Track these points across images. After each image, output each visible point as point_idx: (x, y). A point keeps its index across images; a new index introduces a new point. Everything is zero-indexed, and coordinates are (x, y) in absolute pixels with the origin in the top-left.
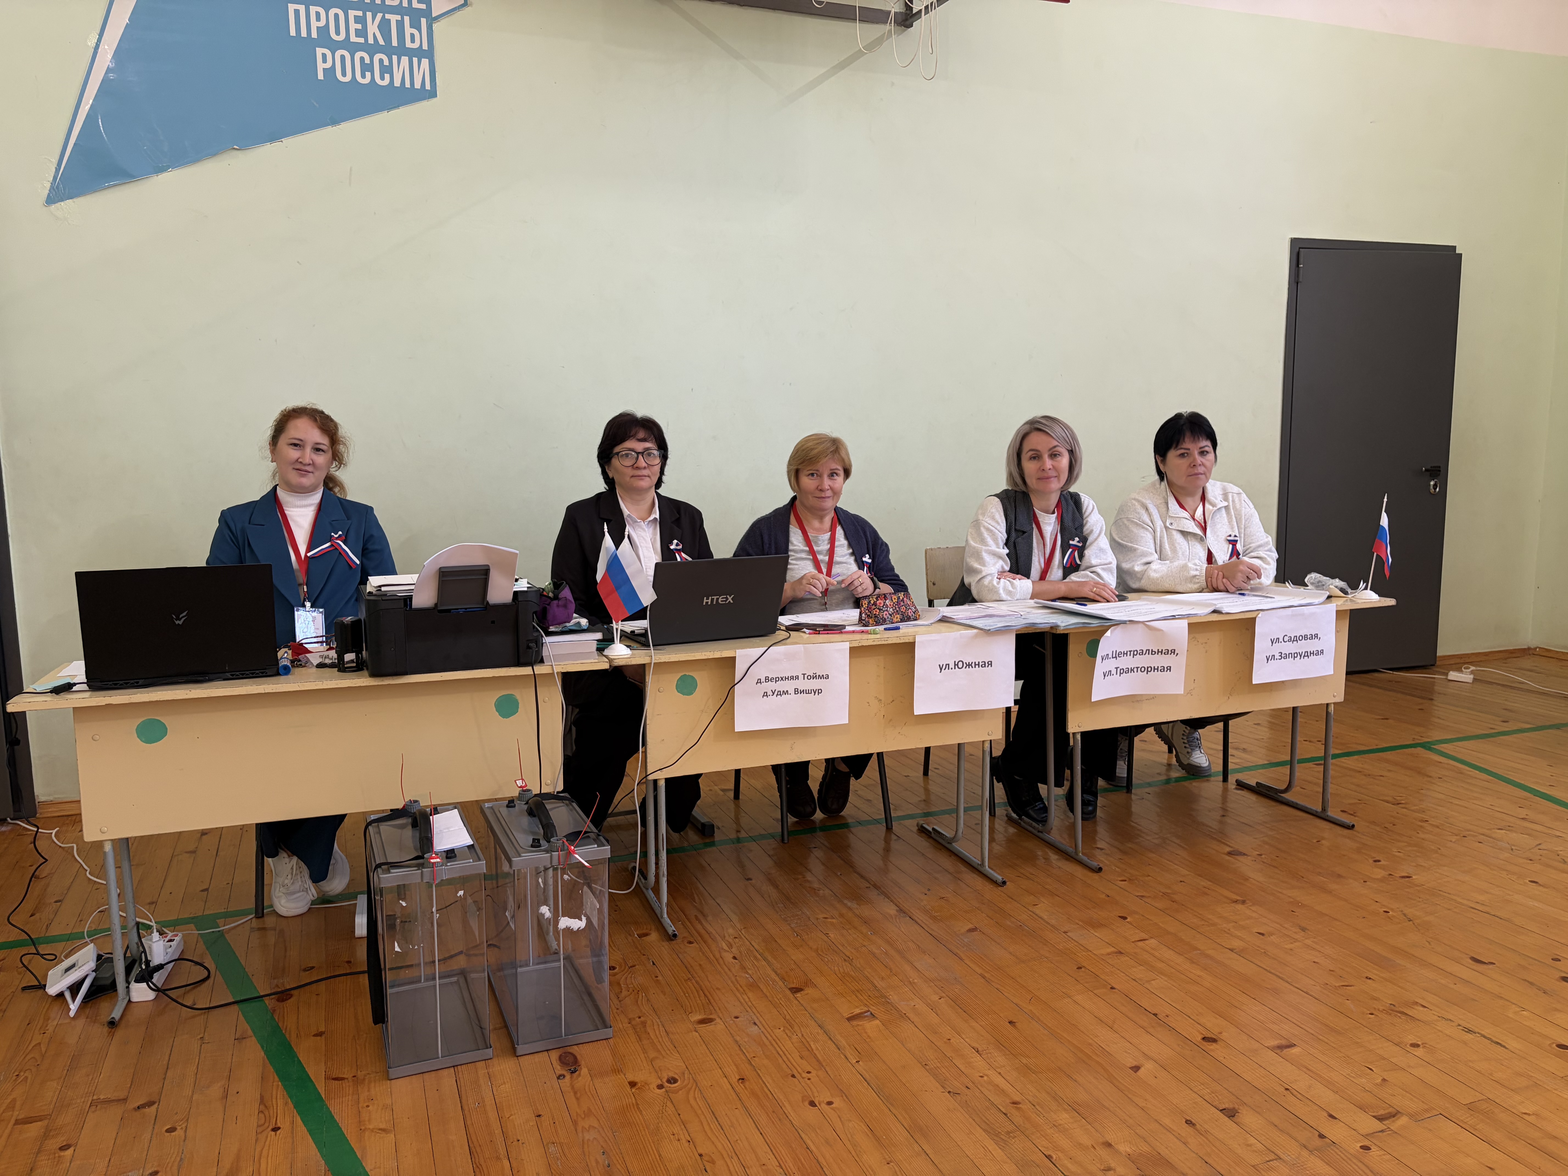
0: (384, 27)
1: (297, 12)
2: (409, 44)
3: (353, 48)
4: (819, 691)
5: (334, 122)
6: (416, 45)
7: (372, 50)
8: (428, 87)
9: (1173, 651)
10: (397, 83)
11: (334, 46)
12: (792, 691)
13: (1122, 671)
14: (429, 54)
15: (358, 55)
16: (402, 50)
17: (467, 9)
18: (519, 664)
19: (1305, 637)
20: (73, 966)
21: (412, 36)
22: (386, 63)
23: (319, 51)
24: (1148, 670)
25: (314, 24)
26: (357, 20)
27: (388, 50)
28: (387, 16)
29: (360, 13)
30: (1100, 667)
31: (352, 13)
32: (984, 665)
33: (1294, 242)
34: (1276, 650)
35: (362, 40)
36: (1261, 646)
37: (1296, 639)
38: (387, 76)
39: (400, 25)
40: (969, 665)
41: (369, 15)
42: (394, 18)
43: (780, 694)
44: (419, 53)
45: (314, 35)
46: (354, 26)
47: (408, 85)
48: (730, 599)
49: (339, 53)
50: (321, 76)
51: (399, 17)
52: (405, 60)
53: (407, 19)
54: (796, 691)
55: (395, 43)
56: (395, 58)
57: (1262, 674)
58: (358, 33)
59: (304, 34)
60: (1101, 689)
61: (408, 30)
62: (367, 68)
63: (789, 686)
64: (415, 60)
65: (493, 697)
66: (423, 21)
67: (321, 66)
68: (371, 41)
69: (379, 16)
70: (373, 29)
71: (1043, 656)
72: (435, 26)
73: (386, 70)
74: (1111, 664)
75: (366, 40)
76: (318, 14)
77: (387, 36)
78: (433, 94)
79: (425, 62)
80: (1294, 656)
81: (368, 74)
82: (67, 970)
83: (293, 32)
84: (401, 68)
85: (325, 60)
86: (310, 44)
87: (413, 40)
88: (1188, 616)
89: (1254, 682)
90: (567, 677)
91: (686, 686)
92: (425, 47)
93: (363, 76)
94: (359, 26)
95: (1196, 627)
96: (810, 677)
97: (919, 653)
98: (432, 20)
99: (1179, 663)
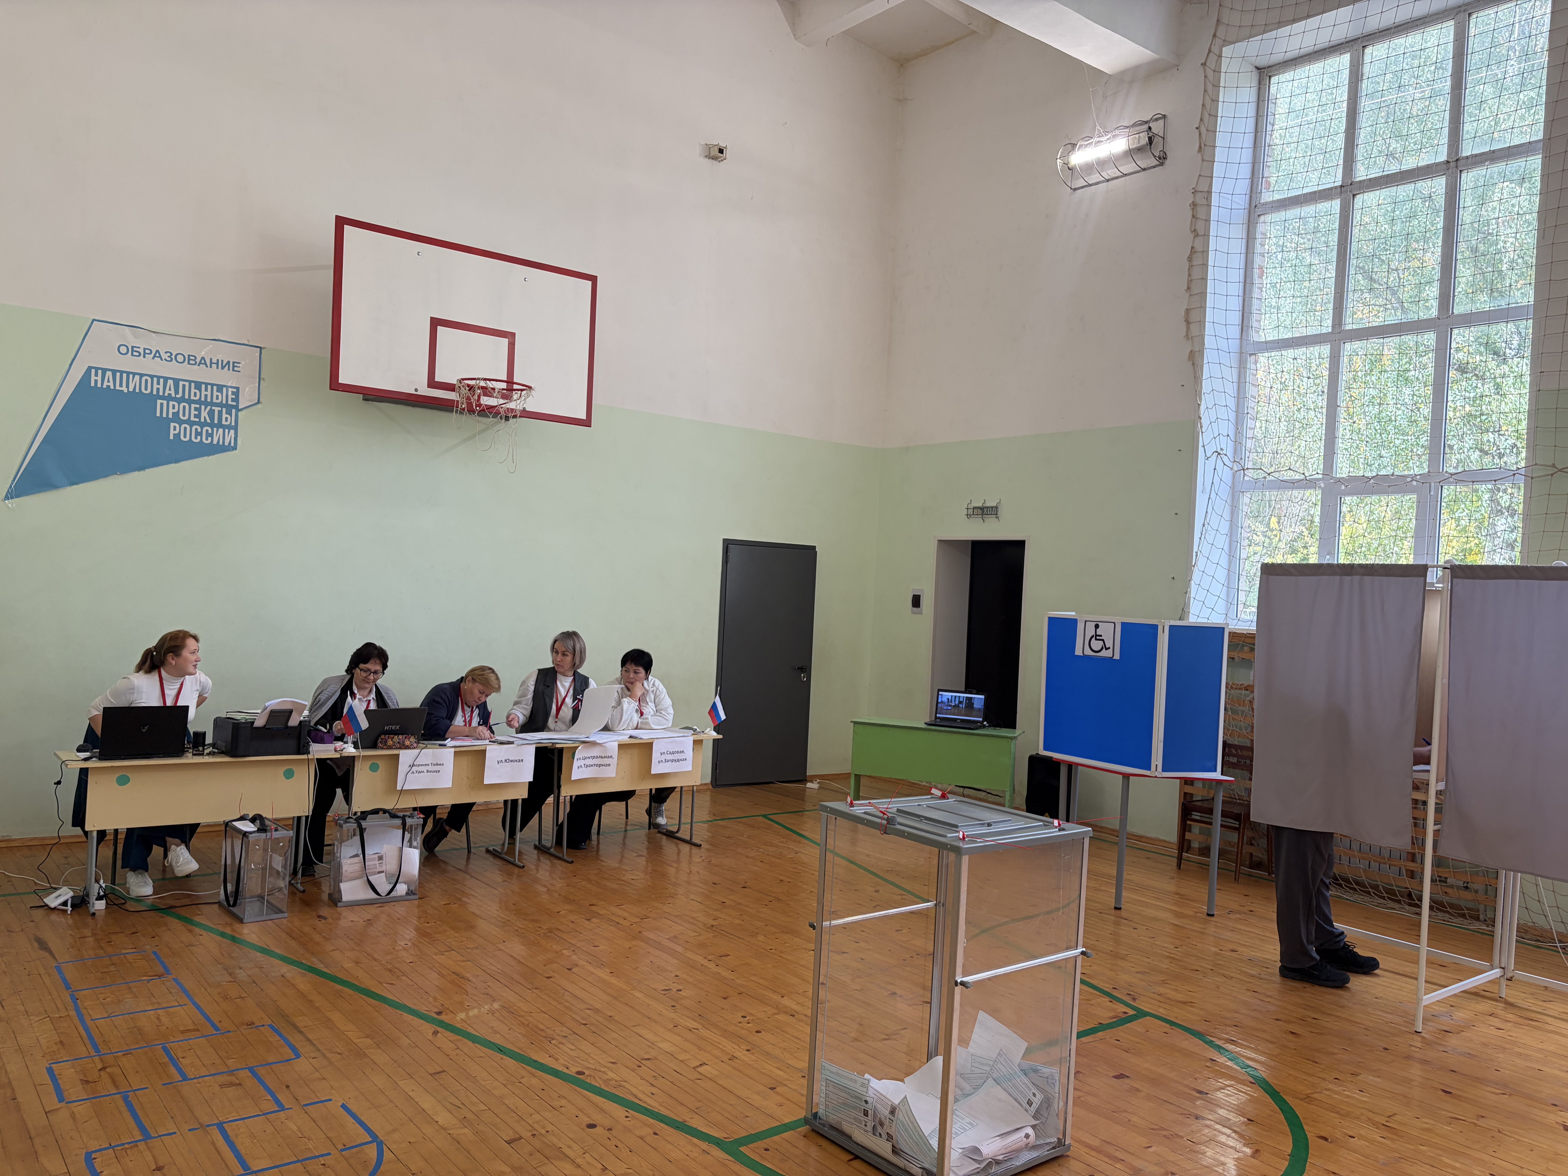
0: (211, 414)
1: (162, 404)
2: (224, 422)
3: (191, 424)
4: (439, 771)
5: (177, 461)
6: (228, 423)
7: (202, 425)
8: (232, 444)
9: (611, 757)
10: (215, 442)
11: (181, 422)
12: (425, 771)
13: (587, 766)
14: (236, 428)
15: (194, 428)
16: (220, 425)
17: (259, 406)
18: (299, 753)
19: (678, 752)
20: (60, 895)
21: (226, 418)
22: (210, 431)
23: (172, 425)
24: (600, 765)
25: (171, 411)
26: (196, 409)
27: (212, 425)
28: (213, 408)
29: (198, 406)
30: (576, 764)
31: (193, 406)
32: (519, 761)
33: (725, 540)
34: (663, 757)
35: (197, 420)
36: (656, 756)
37: (673, 753)
38: (210, 439)
39: (220, 413)
40: (512, 761)
41: (203, 407)
42: (217, 409)
43: (420, 772)
44: (229, 427)
45: (170, 416)
46: (193, 412)
47: (221, 443)
48: (398, 727)
49: (183, 426)
50: (171, 437)
51: (220, 409)
52: (221, 430)
53: (224, 410)
54: (428, 771)
55: (216, 422)
56: (215, 429)
57: (656, 769)
58: (195, 416)
59: (164, 415)
60: (577, 774)
61: (224, 415)
62: (198, 434)
63: (424, 769)
64: (227, 431)
65: (282, 770)
66: (234, 411)
67: (172, 432)
68: (202, 420)
69: (209, 407)
70: (204, 414)
71: (553, 760)
72: (240, 413)
73: (209, 435)
74: (582, 762)
75: (200, 419)
76: (174, 406)
77: (212, 419)
78: (235, 448)
79: (232, 432)
80: (672, 761)
81: (199, 437)
82: (57, 897)
83: (158, 414)
84: (218, 434)
85: (175, 429)
86: (168, 421)
87: (226, 420)
88: (617, 741)
89: (652, 773)
90: (319, 761)
91: (374, 768)
92: (233, 424)
93: (196, 438)
94: (197, 413)
95: (621, 746)
96: (435, 765)
97: (488, 755)
98: (238, 410)
99: (614, 762)
